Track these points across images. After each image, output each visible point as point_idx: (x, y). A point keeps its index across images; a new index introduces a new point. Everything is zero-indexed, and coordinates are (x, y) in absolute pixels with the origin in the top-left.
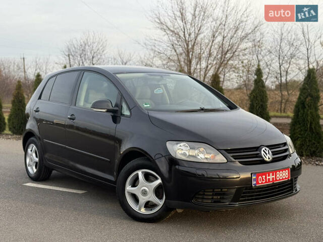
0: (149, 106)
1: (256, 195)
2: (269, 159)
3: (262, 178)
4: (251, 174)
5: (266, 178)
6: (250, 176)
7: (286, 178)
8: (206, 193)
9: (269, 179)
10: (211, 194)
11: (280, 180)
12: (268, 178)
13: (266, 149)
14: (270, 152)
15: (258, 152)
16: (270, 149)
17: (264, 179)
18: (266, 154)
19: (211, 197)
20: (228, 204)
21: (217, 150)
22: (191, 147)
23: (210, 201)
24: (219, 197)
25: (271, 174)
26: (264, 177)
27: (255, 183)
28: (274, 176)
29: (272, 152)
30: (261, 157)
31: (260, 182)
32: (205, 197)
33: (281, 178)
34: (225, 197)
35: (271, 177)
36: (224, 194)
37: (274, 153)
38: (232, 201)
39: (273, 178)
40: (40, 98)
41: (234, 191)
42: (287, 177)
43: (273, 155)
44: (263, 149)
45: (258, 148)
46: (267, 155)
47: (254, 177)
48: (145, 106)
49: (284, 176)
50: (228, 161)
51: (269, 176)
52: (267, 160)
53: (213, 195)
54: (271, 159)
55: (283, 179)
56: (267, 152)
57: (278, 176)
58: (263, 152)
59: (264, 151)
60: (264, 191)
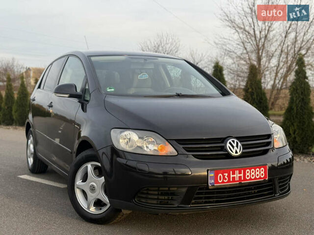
0: (113, 90)
1: (217, 197)
2: (236, 152)
3: (224, 176)
4: (208, 171)
5: (229, 176)
6: (206, 173)
7: (260, 178)
8: (150, 192)
9: (234, 178)
10: (156, 193)
11: (251, 179)
12: (232, 176)
13: (233, 141)
14: (239, 144)
15: (222, 145)
16: (240, 142)
17: (226, 177)
18: (233, 147)
19: (156, 197)
20: (176, 206)
21: (167, 140)
22: (140, 136)
23: (155, 202)
24: (166, 198)
25: (237, 172)
26: (226, 174)
27: (213, 181)
28: (242, 175)
29: (243, 145)
30: (226, 150)
31: (220, 182)
32: (150, 197)
33: (253, 178)
34: (175, 197)
35: (237, 175)
36: (173, 194)
37: (245, 147)
38: (182, 203)
39: (240, 177)
40: (39, 87)
41: (184, 190)
42: (262, 177)
43: (244, 149)
44: (230, 141)
45: (224, 140)
46: (235, 148)
47: (211, 175)
48: (108, 90)
49: (257, 174)
50: (178, 154)
51: (234, 173)
52: (234, 154)
53: (158, 194)
54: (239, 153)
55: (255, 178)
56: (235, 145)
57: (247, 174)
58: (228, 145)
59: (230, 143)
60: (228, 192)
